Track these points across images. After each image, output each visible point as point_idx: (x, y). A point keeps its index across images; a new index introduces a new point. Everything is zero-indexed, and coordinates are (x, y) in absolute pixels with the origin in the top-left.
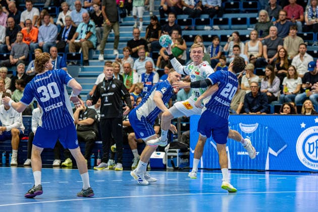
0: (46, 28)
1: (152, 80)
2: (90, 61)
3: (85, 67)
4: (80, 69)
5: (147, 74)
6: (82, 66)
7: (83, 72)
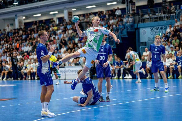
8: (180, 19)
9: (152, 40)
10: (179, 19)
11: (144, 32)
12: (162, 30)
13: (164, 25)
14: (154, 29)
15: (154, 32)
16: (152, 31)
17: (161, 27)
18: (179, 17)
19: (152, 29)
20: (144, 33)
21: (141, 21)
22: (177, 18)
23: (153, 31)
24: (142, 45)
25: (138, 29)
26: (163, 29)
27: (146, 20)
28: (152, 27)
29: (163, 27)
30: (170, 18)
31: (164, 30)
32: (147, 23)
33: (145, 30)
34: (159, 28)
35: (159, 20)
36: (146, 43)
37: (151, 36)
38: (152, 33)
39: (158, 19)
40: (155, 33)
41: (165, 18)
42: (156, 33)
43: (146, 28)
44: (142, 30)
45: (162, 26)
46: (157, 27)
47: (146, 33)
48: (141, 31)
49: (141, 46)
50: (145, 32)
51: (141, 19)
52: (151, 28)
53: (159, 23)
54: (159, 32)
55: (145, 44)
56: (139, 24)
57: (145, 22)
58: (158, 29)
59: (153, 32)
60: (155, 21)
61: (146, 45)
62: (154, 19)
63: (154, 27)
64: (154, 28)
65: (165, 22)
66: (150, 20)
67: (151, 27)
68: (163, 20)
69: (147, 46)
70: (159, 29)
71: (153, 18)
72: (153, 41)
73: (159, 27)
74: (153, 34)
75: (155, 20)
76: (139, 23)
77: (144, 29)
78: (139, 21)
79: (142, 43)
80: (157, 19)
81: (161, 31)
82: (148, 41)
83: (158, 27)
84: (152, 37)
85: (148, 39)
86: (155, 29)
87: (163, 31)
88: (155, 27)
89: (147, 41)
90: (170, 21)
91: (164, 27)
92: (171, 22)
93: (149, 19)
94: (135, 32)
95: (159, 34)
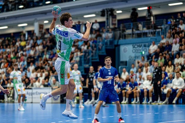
10: (166, 36)
12: (146, 48)
13: (149, 42)
15: (136, 50)
16: (134, 48)
17: (144, 44)
18: (165, 33)
20: (125, 51)
24: (121, 64)
25: (118, 46)
26: (147, 46)
27: (128, 35)
28: (134, 44)
29: (147, 44)
30: (155, 34)
31: (147, 48)
32: (129, 39)
35: (142, 36)
37: (133, 55)
38: (134, 51)
41: (149, 34)
42: (139, 51)
43: (127, 45)
45: (145, 44)
47: (127, 51)
48: (122, 48)
49: (121, 66)
52: (133, 46)
53: (143, 39)
54: (142, 50)
55: (125, 63)
58: (140, 47)
62: (137, 35)
64: (136, 45)
65: (149, 39)
67: (133, 44)
68: (147, 37)
69: (127, 66)
70: (142, 47)
71: (135, 34)
72: (135, 60)
77: (125, 46)
79: (122, 62)
81: (144, 49)
82: (129, 60)
83: (141, 44)
85: (129, 58)
86: (138, 46)
87: (146, 49)
88: (138, 44)
89: (127, 60)
90: (156, 37)
92: (156, 39)
93: (131, 36)
94: (114, 50)
95: (142, 53)
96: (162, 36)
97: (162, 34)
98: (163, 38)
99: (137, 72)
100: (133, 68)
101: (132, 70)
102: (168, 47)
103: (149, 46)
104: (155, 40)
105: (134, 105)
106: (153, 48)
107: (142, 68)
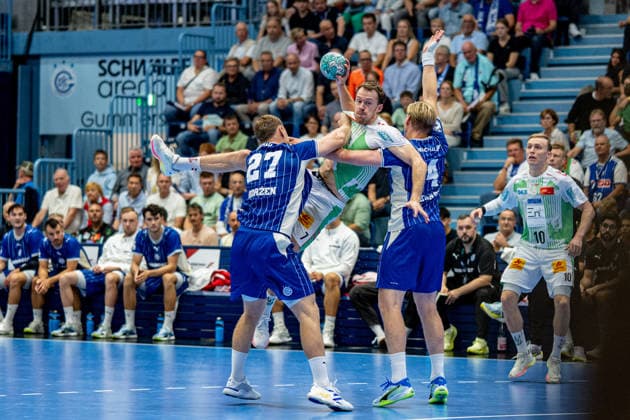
0: (398, 71)
1: (610, 175)
2: (485, 138)
3: (474, 149)
4: (465, 155)
5: (600, 164)
6: (469, 149)
7: (470, 161)
8: (262, 26)
9: (105, 127)
10: (257, 24)
11: (64, 80)
12: (163, 77)
13: (176, 52)
14: (115, 68)
15: (117, 84)
16: (108, 77)
17: (155, 58)
18: (254, 14)
19: (105, 65)
20: (63, 86)
21: (52, 23)
22: (248, 17)
23: (114, 80)
24: (45, 151)
25: (29, 61)
26: (169, 70)
27: (79, 13)
28: (109, 59)
29: (169, 62)
30: (209, 14)
31: (170, 79)
32: (84, 33)
33: (67, 68)
34: (143, 62)
35: (146, 19)
36: (69, 138)
37: (102, 108)
38: (105, 89)
39: (143, 15)
40: (123, 89)
41: (179, 14)
42: (128, 93)
43: (75, 60)
44: (51, 67)
45: (161, 58)
46: (133, 58)
47: (71, 85)
48: (49, 71)
49: (43, 157)
50: (69, 82)
51: (52, 10)
52: (101, 63)
53: (152, 36)
54: (143, 86)
55: (61, 146)
56: (36, 35)
57: (71, 27)
58: (137, 73)
59: (111, 84)
60: (123, 28)
61: (68, 155)
62: (122, 13)
63: (120, 59)
64: (117, 62)
65: (181, 36)
66: (100, 21)
67: (104, 58)
68: (171, 26)
69: (74, 160)
70: (144, 72)
71: (114, 7)
72: (109, 133)
73: (147, 58)
74: (110, 94)
75: (125, 18)
76: (40, 30)
77: (64, 62)
78: (39, 21)
79: (49, 139)
80: (136, 14)
81: (154, 83)
82: (81, 130)
83: (139, 59)
84: (107, 112)
85: (82, 122)
86: (124, 68)
87: (165, 83)
88: (127, 59)
89: (75, 132)
90: (209, 31)
91: (173, 61)
92: (212, 39)
93: (96, 13)
94: (12, 78)
95: (145, 99)
96: (240, 25)
97: (238, 18)
98: (243, 38)
99: (118, 189)
100: (102, 168)
101: (94, 179)
102: (266, 77)
103: (177, 71)
104: (204, 44)
105: (104, 345)
106: (199, 82)
107: (142, 174)
